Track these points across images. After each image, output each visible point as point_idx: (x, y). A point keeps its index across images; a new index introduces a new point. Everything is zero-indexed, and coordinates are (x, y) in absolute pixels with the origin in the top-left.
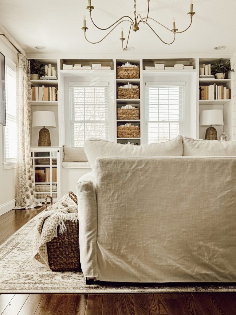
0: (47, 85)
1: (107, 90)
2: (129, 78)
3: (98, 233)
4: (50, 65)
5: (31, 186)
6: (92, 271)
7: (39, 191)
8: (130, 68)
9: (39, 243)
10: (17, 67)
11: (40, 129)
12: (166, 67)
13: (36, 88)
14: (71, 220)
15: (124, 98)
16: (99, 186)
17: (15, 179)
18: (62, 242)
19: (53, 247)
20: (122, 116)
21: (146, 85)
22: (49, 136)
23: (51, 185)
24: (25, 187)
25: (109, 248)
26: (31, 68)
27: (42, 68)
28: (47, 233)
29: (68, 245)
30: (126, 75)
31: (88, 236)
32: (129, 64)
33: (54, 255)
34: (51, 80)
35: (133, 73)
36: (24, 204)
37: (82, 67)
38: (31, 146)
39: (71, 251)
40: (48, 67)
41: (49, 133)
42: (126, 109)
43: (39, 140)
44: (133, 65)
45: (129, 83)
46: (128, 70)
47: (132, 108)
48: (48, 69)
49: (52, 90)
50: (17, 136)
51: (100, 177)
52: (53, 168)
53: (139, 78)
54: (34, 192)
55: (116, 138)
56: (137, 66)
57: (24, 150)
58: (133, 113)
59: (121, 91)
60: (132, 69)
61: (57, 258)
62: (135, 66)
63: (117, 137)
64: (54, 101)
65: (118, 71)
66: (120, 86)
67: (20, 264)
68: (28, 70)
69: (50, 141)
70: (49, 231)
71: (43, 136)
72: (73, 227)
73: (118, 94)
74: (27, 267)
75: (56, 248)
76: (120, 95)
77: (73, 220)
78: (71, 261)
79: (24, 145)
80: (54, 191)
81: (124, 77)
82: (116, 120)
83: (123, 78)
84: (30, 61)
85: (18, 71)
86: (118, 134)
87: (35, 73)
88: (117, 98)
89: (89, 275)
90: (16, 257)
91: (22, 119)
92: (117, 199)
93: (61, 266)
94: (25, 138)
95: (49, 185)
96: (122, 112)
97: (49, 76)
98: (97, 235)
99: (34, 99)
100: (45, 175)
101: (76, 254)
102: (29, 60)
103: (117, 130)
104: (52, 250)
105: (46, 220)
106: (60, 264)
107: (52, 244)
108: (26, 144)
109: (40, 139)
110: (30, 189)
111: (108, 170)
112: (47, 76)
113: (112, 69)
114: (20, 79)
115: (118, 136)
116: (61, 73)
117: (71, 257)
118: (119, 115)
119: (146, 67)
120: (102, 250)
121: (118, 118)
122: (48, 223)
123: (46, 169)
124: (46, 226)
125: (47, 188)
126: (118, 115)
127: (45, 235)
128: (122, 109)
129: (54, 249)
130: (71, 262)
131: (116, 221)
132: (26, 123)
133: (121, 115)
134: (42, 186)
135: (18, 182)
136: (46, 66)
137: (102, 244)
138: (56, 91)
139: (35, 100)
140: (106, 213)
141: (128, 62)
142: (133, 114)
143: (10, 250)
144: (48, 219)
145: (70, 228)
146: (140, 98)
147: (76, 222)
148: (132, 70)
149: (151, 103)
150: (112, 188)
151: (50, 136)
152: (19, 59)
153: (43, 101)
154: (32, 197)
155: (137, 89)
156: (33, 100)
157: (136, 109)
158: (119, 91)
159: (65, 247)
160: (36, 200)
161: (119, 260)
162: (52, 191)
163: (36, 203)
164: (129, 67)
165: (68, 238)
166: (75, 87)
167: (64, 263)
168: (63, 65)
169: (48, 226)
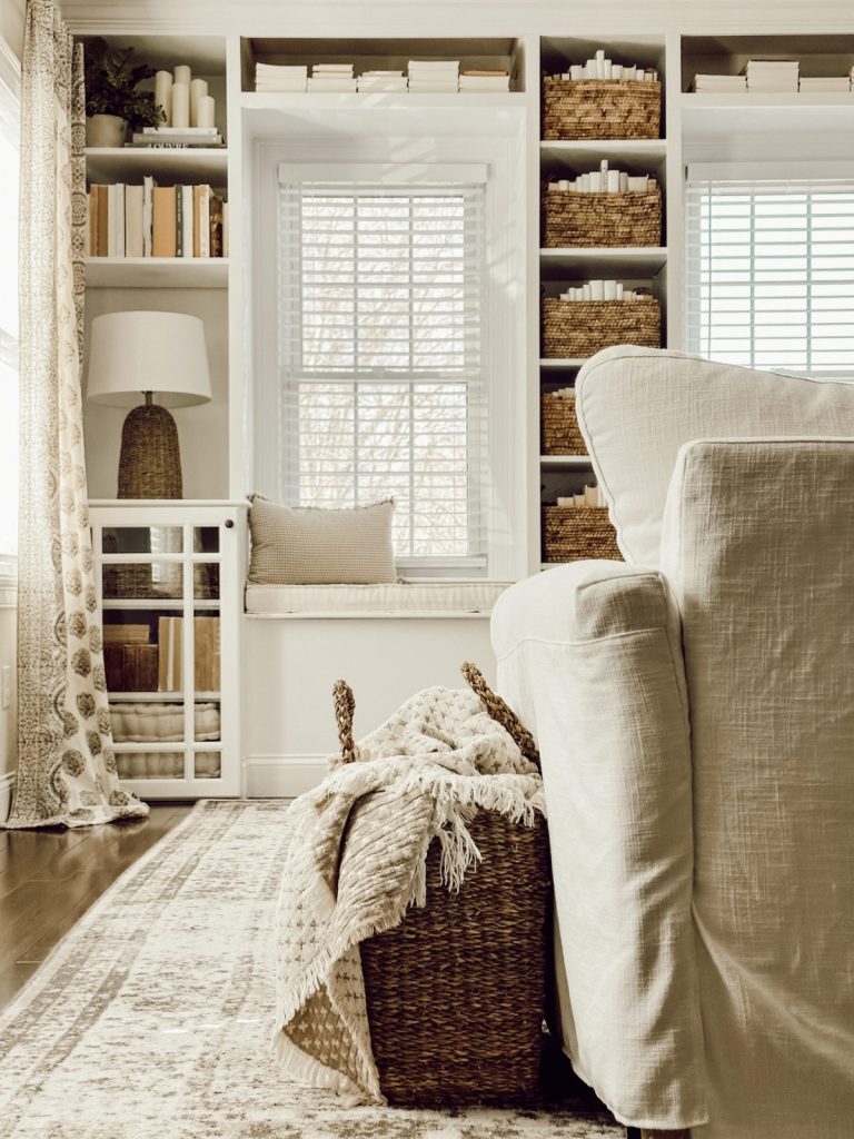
0: (171, 177)
1: (478, 205)
2: (608, 137)
3: (701, 872)
4: (183, 72)
5: (87, 708)
6: (674, 1089)
7: (123, 737)
8: (611, 82)
9: (313, 941)
10: (26, 70)
11: (128, 412)
12: (804, 77)
13: (111, 187)
14: (508, 809)
15: (581, 245)
16: (705, 601)
17: (9, 666)
18: (449, 938)
19: (394, 965)
20: (569, 340)
21: (689, 182)
22: (176, 448)
23: (189, 707)
24: (60, 709)
25: (769, 957)
26: (85, 81)
27: (140, 87)
28: (376, 878)
29: (479, 956)
30: (589, 119)
31: (647, 891)
32: (609, 62)
33: (401, 1014)
34: (190, 146)
35: (629, 111)
36: (58, 800)
37: (355, 77)
38: (89, 497)
39: (501, 989)
40: (174, 82)
41: (174, 433)
42: (592, 304)
43: (122, 466)
44: (627, 70)
45: (604, 164)
46: (600, 94)
47: (619, 298)
48: (174, 90)
49: (195, 198)
50: (22, 435)
51: (710, 553)
52: (197, 613)
53: (662, 135)
54: (103, 737)
55: (538, 459)
56: (649, 76)
57: (57, 511)
58: (626, 323)
59: (563, 205)
60: (625, 88)
61: (419, 1030)
62: (641, 72)
63: (544, 451)
64: (206, 260)
65: (548, 101)
66: (555, 181)
67: (187, 1069)
68: (76, 92)
69: (179, 473)
70: (387, 871)
71: (144, 444)
72: (511, 854)
73: (550, 220)
74: (234, 1085)
75: (416, 973)
76: (560, 230)
77: (518, 813)
78: (499, 1048)
79: (54, 484)
80: (202, 736)
81: (581, 133)
82: (538, 362)
83: (575, 138)
84: (82, 45)
85: (27, 89)
86: (549, 434)
87: (108, 112)
88: (543, 243)
89: (652, 1117)
90: (142, 1038)
91: (47, 345)
92: (816, 682)
93: (439, 1080)
94: (61, 447)
95: (177, 708)
96: (568, 316)
97: (181, 129)
98: (695, 884)
99: (100, 247)
100: (157, 652)
101: (525, 1010)
102: (77, 39)
103: (542, 414)
104: (393, 983)
105: (360, 812)
106: (435, 1064)
107: (393, 950)
108: (63, 483)
109: (126, 463)
110: (85, 726)
111: (760, 511)
112: (171, 125)
113: (516, 85)
114: (40, 138)
115: (548, 445)
116: (242, 108)
117: (497, 1028)
118: (553, 333)
119: (701, 80)
120: (729, 969)
121: (547, 349)
122: (375, 824)
123: (162, 619)
124: (366, 840)
125: (168, 720)
126: (548, 335)
127: (370, 892)
128: (569, 303)
129: (401, 975)
130: (497, 1054)
131: (811, 807)
132: (69, 371)
133: (563, 336)
134: (137, 713)
135: (22, 685)
136: (163, 77)
137: (726, 936)
138: (217, 206)
139: (106, 255)
140: (748, 756)
141: (600, 54)
142: (629, 329)
143: (93, 1009)
144: (371, 806)
145: (495, 860)
146: (663, 243)
147: (530, 822)
148: (621, 94)
149: (716, 277)
150: (784, 615)
151: (180, 445)
152: (36, 29)
153: (149, 261)
154: (93, 766)
155: (648, 194)
156: (92, 255)
157: (646, 303)
158: (554, 207)
159: (466, 970)
160: (115, 782)
161: (831, 1030)
162: (196, 741)
163: (114, 800)
164: (607, 77)
165: (481, 918)
166: (309, 187)
167: (457, 1056)
168: (259, 66)
169: (379, 844)
